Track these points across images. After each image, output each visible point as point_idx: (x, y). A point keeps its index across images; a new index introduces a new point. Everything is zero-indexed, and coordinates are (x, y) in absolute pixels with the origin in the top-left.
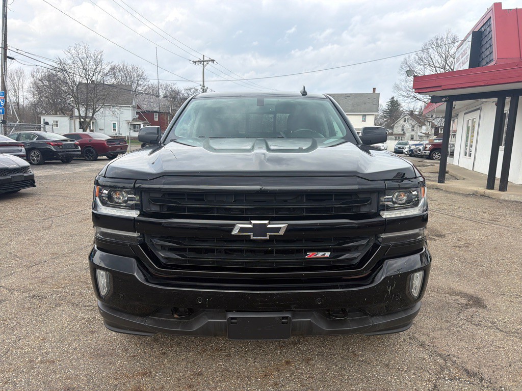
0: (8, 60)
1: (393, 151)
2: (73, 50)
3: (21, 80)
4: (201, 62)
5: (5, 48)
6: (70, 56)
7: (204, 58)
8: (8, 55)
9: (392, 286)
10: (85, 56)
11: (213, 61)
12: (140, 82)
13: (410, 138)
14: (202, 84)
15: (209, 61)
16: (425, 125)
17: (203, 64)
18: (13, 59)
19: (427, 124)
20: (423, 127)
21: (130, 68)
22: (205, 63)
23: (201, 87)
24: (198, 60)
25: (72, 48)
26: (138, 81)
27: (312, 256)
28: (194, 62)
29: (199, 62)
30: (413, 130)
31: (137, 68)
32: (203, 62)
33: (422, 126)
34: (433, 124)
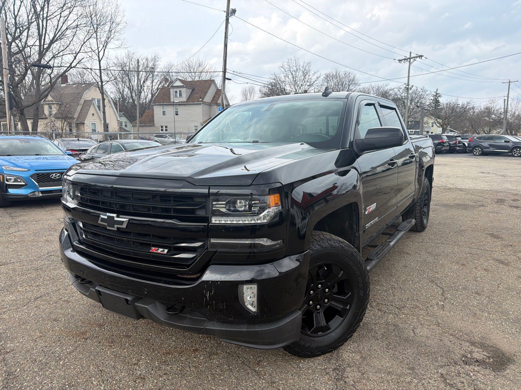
0: (227, 81)
2: (286, 66)
3: (252, 96)
4: (407, 59)
5: (225, 72)
6: (283, 70)
7: (410, 55)
8: (227, 77)
9: (211, 292)
10: (295, 68)
11: (421, 56)
12: (351, 87)
14: (407, 82)
15: (417, 57)
17: (410, 62)
18: (230, 79)
21: (342, 74)
22: (412, 60)
23: (405, 86)
24: (404, 58)
25: (285, 63)
26: (349, 86)
27: (154, 251)
28: (400, 61)
29: (405, 59)
31: (349, 73)
32: (410, 59)
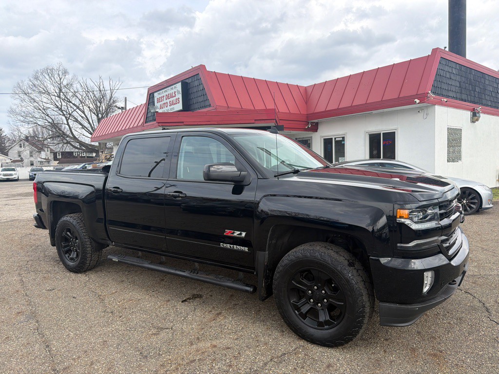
1: (29, 178)
13: (30, 164)
16: (44, 151)
19: (46, 149)
20: (42, 152)
30: (31, 156)
33: (40, 151)
34: (51, 150)
